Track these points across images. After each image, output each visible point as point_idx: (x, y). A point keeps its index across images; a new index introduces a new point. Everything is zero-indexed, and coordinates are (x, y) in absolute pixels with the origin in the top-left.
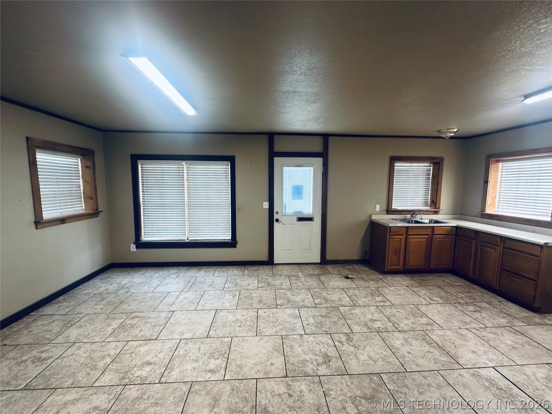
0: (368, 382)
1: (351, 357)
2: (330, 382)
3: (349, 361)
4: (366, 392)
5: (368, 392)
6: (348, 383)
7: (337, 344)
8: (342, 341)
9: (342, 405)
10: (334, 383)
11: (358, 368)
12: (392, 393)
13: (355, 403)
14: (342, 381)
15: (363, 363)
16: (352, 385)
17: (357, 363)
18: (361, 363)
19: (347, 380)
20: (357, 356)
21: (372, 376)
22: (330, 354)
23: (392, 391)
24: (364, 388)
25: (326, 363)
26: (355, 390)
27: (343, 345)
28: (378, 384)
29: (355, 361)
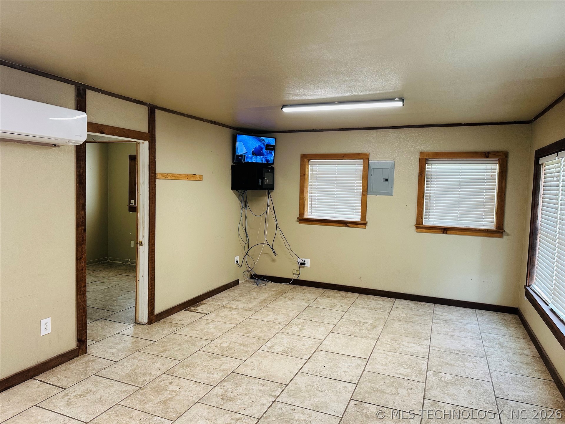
0: (177, 409)
1: (211, 415)
2: (203, 389)
3: (208, 410)
4: (173, 402)
5: (171, 404)
6: (191, 398)
7: (239, 416)
8: (238, 421)
9: (181, 386)
10: (200, 391)
11: (195, 411)
12: (152, 415)
13: (174, 392)
14: (196, 396)
15: (196, 418)
16: (187, 399)
17: (201, 414)
18: (198, 417)
19: (193, 399)
20: (207, 420)
21: (178, 415)
22: (231, 403)
23: (153, 417)
24: (176, 403)
25: (222, 396)
26: (181, 398)
27: (232, 419)
28: (168, 413)
29: (204, 415)
